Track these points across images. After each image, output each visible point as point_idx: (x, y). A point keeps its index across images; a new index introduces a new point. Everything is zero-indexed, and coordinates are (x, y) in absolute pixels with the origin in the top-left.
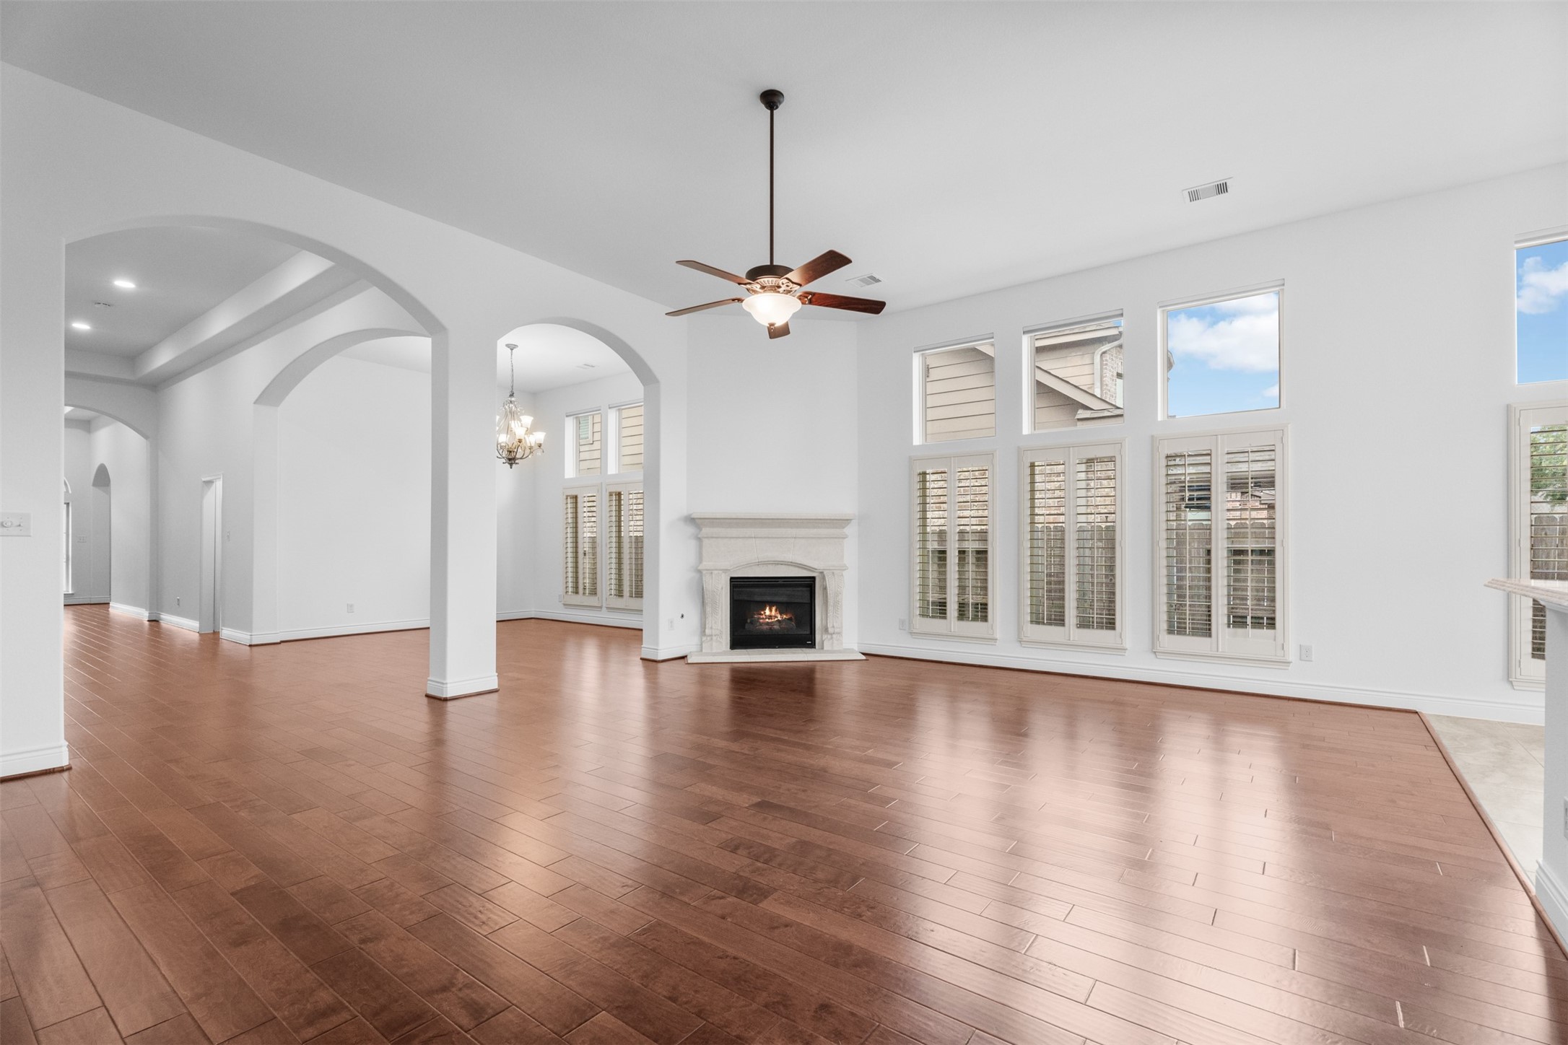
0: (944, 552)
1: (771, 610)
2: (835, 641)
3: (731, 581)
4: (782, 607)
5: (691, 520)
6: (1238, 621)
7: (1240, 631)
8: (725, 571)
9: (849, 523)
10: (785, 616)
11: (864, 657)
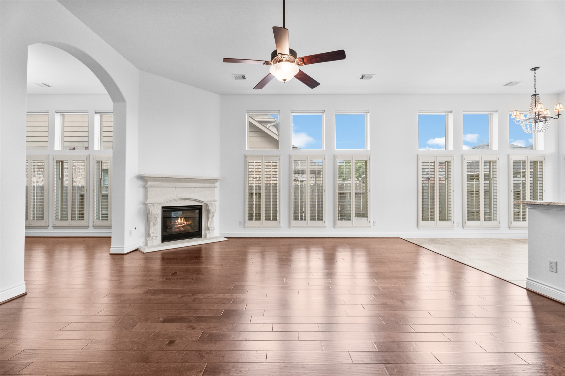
0: (260, 193)
1: (181, 220)
2: (211, 234)
3: (162, 209)
4: (186, 219)
5: (142, 178)
6: (358, 215)
7: (359, 218)
8: (160, 204)
9: (218, 181)
10: (188, 223)
11: (227, 239)
